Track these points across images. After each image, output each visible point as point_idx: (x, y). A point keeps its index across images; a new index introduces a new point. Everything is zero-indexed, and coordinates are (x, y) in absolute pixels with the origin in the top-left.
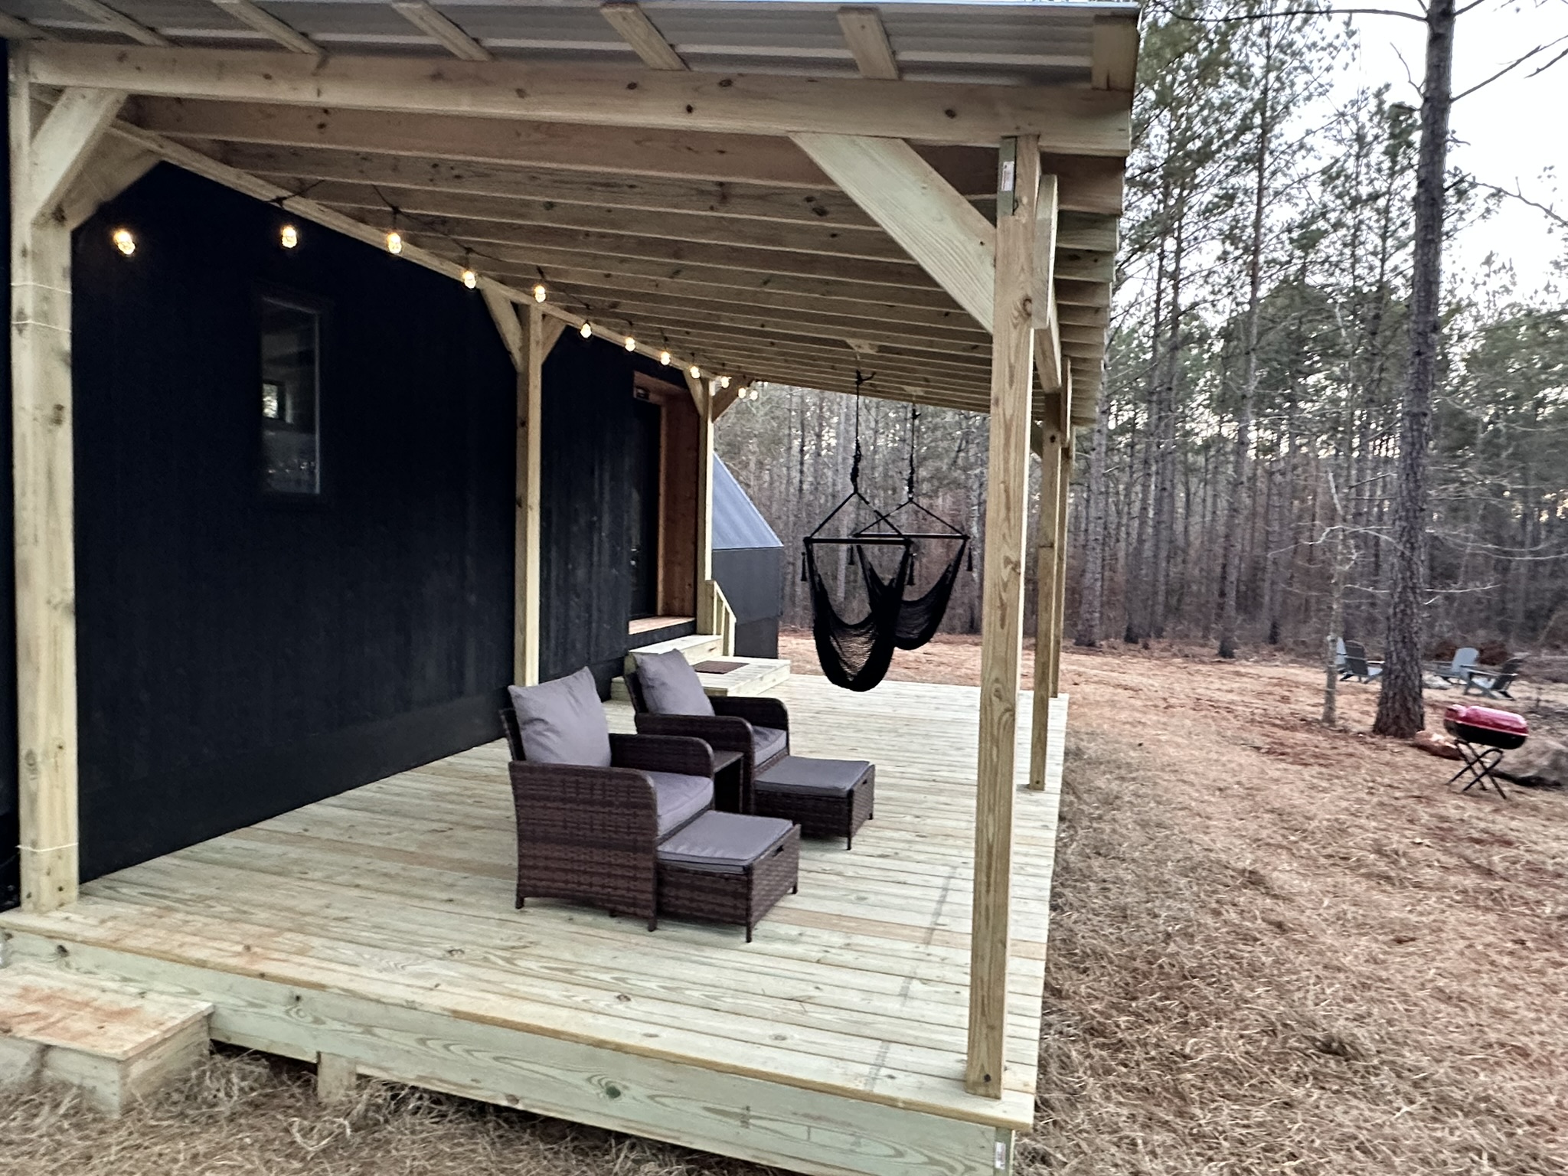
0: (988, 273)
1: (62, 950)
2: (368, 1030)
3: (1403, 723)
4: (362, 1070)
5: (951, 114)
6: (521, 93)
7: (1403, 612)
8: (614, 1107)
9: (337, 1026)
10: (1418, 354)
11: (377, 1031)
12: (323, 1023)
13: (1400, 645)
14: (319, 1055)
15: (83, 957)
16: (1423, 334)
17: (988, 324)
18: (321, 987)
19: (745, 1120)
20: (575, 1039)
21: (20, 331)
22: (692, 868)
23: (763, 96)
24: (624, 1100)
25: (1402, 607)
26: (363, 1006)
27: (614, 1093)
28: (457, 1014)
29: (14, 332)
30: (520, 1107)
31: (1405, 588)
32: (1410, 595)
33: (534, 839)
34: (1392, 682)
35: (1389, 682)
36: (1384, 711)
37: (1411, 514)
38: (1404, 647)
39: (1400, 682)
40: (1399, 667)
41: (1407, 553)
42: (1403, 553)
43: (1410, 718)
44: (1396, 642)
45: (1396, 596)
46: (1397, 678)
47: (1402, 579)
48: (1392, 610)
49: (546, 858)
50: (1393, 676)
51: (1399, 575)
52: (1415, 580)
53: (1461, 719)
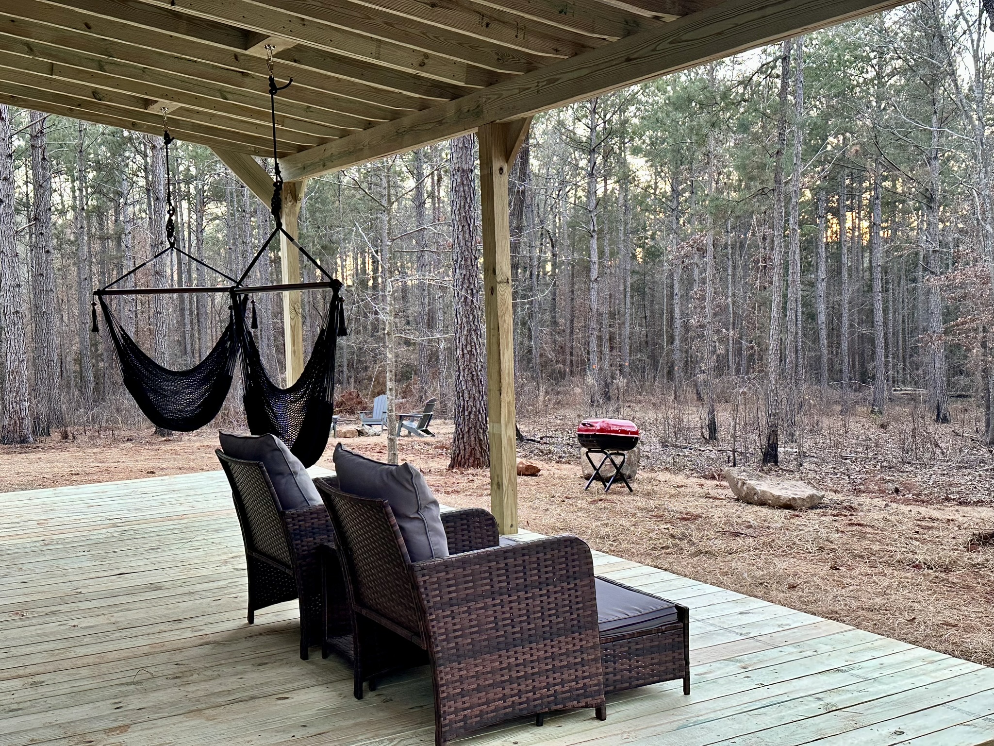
32: (474, 337)
33: (459, 657)
34: (467, 418)
35: (464, 419)
36: (462, 446)
37: (469, 263)
38: (474, 384)
39: (472, 416)
40: (470, 403)
41: (469, 297)
42: (466, 298)
43: (482, 448)
44: (466, 381)
45: (463, 339)
46: (470, 413)
47: (468, 322)
48: (459, 352)
49: (477, 676)
50: (466, 413)
51: (465, 320)
52: (476, 323)
53: (598, 431)
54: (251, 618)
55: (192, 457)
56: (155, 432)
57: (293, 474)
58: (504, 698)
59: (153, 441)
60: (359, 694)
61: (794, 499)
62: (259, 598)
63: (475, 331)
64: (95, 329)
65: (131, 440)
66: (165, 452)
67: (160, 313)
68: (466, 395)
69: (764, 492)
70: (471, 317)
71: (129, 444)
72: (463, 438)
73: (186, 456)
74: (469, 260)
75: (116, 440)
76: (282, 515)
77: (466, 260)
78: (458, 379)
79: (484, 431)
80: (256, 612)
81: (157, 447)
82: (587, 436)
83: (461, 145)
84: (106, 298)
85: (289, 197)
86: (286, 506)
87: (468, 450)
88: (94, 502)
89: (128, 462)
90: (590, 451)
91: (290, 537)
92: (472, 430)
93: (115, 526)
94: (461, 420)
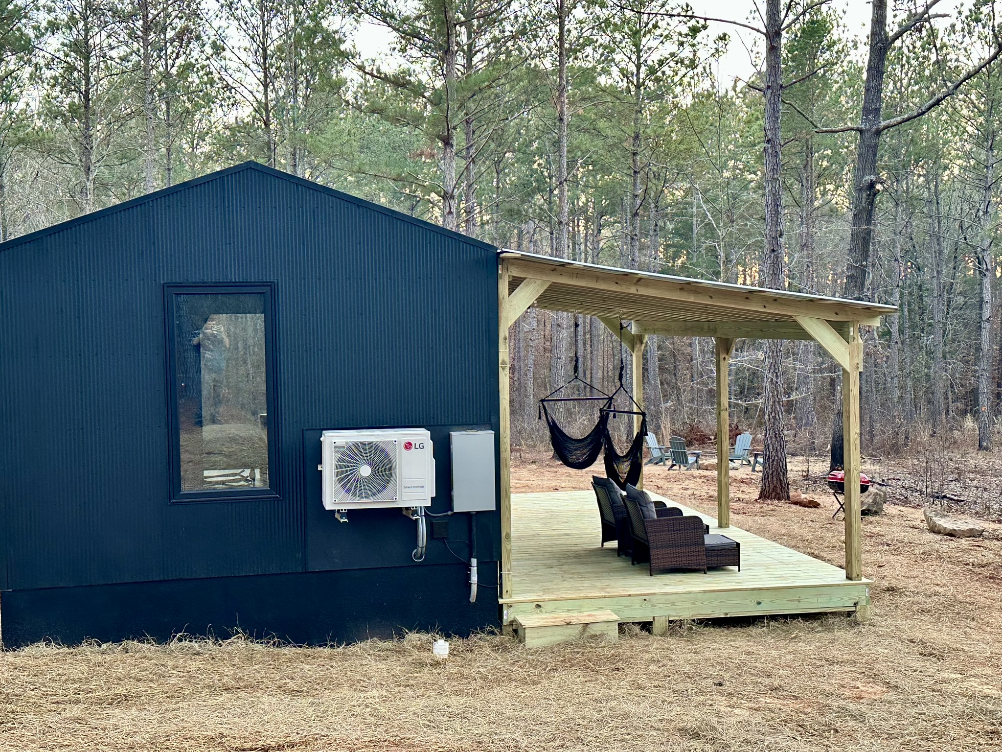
0: (848, 357)
1: (538, 606)
2: (673, 604)
3: (779, 491)
4: (671, 619)
5: (837, 314)
6: (711, 297)
7: (774, 417)
8: (759, 607)
9: (661, 606)
10: (773, 251)
11: (676, 604)
12: (655, 606)
13: (774, 439)
14: (654, 618)
15: (546, 606)
16: (775, 238)
17: (848, 370)
18: (654, 594)
19: (799, 602)
20: (746, 590)
21: (503, 369)
22: (717, 548)
23: (785, 305)
24: (763, 604)
25: (773, 414)
26: (669, 597)
27: (759, 603)
28: (705, 592)
29: (500, 369)
30: (728, 616)
31: (774, 402)
32: (777, 406)
33: (657, 548)
34: (771, 464)
35: (769, 465)
36: (767, 484)
37: (775, 354)
38: (776, 440)
39: (775, 463)
40: (774, 454)
41: (775, 379)
42: (772, 379)
43: (782, 486)
44: (771, 438)
45: (769, 407)
46: (773, 460)
47: (772, 396)
48: (767, 417)
49: (663, 554)
50: (771, 461)
51: (771, 394)
52: (779, 397)
53: (839, 479)
54: (602, 545)
55: (582, 480)
56: (553, 457)
57: (616, 492)
58: (671, 562)
59: (551, 464)
60: (633, 564)
61: (954, 530)
62: (605, 538)
63: (779, 402)
64: (540, 418)
65: (535, 462)
66: (562, 475)
67: (560, 358)
68: (771, 447)
69: (940, 525)
70: (776, 393)
71: (534, 466)
72: (768, 478)
73: (577, 478)
74: (775, 352)
75: (524, 462)
76: (612, 506)
77: (773, 352)
78: (766, 436)
79: (784, 474)
80: (605, 544)
81: (555, 470)
82: (833, 482)
83: (771, 272)
84: (545, 403)
85: (638, 342)
86: (613, 503)
87: (772, 487)
88: (536, 502)
89: (535, 481)
90: (836, 492)
91: (614, 514)
92: (775, 473)
93: (547, 512)
94: (767, 465)
